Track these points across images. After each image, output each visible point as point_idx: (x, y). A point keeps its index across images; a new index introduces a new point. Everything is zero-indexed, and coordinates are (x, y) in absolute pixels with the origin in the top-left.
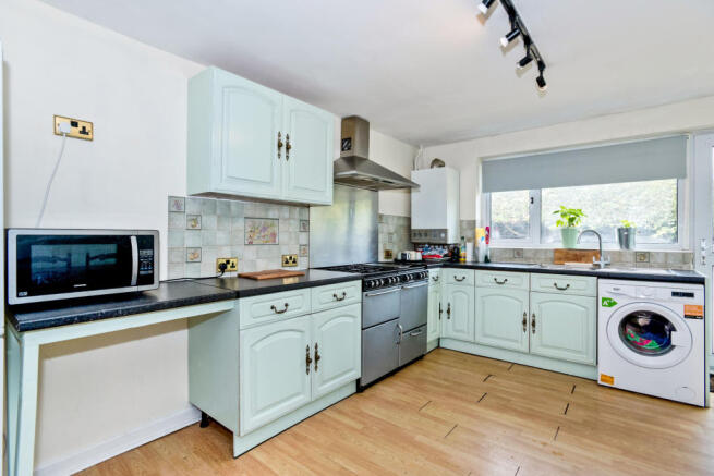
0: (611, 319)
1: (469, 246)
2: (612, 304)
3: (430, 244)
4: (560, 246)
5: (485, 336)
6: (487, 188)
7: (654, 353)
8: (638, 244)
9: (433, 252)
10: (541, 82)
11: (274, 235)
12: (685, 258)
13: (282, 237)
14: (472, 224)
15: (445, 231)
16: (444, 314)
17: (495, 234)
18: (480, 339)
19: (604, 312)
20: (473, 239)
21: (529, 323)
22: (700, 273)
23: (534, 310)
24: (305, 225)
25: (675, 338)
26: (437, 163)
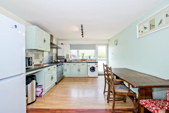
0: (89, 68)
1: (68, 59)
2: (89, 66)
3: (61, 59)
4: (82, 59)
5: (72, 73)
6: (71, 49)
7: (93, 72)
8: (91, 58)
9: (62, 60)
10: (83, 37)
11: (39, 57)
12: (96, 60)
13: (40, 58)
14: (68, 55)
15: (64, 56)
16: (65, 71)
17: (72, 57)
18: (71, 74)
19: (88, 67)
20: (69, 58)
21: (79, 70)
22: (97, 62)
23: (80, 68)
24: (43, 55)
25: (95, 69)
26: (62, 44)
